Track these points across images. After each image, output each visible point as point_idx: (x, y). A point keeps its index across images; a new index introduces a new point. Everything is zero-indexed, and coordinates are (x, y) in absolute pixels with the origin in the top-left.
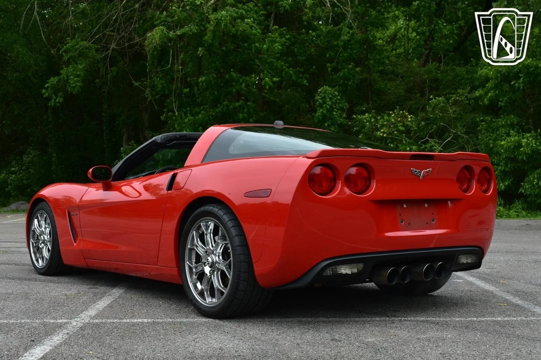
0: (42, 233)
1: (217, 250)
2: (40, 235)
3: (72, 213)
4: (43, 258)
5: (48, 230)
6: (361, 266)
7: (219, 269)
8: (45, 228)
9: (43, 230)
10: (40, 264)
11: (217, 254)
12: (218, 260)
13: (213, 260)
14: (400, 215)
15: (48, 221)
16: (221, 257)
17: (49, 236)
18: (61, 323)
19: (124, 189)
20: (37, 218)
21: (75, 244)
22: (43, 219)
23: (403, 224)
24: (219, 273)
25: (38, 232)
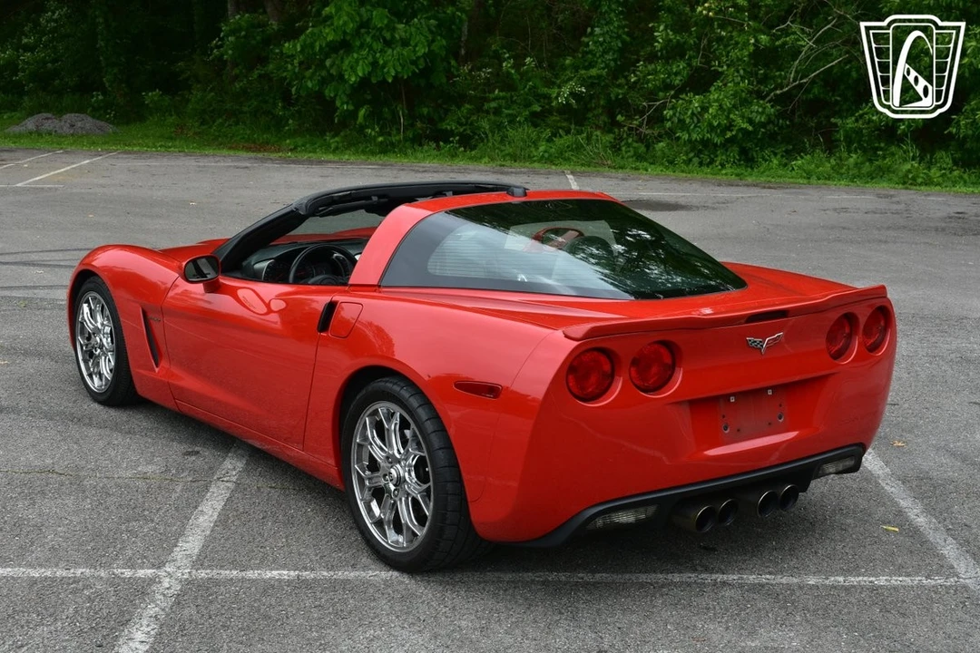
0: (97, 331)
1: (406, 460)
2: (94, 334)
3: (150, 316)
4: (100, 375)
5: (107, 330)
6: (652, 509)
7: (408, 494)
8: (102, 324)
9: (100, 327)
10: (96, 384)
11: (407, 469)
12: (408, 479)
13: (398, 474)
14: (724, 417)
15: (108, 312)
16: (413, 474)
17: (109, 339)
18: (144, 580)
19: (241, 293)
20: (87, 302)
21: (157, 370)
22: (99, 308)
23: (726, 432)
24: (410, 499)
25: (89, 327)
